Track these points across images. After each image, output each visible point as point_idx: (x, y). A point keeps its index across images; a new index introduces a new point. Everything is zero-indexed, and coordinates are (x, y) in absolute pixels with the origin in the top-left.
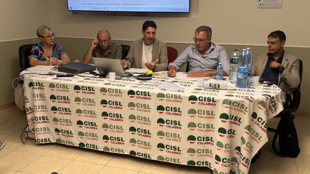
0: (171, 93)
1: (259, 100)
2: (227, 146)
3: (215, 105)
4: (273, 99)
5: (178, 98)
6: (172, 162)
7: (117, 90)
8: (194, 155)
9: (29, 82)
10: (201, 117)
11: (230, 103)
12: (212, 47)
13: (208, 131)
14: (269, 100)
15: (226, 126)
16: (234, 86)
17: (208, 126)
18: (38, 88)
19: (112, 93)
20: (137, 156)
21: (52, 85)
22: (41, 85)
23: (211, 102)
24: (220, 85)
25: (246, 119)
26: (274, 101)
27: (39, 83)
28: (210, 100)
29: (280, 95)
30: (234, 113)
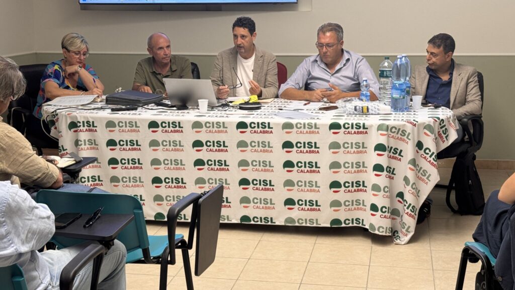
0: (302, 122)
1: (425, 123)
2: (386, 190)
3: (366, 133)
4: (443, 123)
5: (313, 128)
6: (308, 225)
7: (219, 123)
8: (339, 210)
9: (69, 121)
10: (348, 152)
11: (387, 128)
12: (346, 56)
13: (358, 172)
14: (437, 124)
15: (383, 161)
16: (388, 109)
17: (358, 164)
18: (86, 130)
19: (211, 129)
20: (252, 222)
21: (110, 124)
22: (90, 126)
23: (361, 130)
24: (370, 107)
25: (409, 150)
26: (445, 126)
27: (88, 122)
28: (360, 127)
29: (452, 118)
30: (393, 144)
